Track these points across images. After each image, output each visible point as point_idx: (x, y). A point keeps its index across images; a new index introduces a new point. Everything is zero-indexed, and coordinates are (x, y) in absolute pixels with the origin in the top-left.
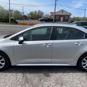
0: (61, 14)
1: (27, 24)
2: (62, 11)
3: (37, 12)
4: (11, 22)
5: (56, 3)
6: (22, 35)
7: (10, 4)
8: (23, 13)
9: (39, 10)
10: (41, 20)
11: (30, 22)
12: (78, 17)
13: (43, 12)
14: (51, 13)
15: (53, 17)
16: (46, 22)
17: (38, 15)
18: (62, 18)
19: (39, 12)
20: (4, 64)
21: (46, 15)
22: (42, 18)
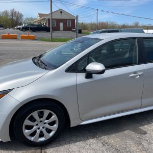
2: (61, 12)
3: (10, 13)
9: (14, 10)
10: (23, 28)
13: (21, 14)
15: (44, 22)
17: (12, 19)
18: (61, 25)
19: (13, 13)
21: (28, 19)
22: (24, 26)
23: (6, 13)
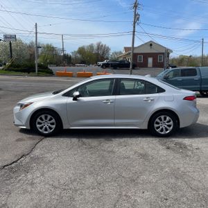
0: (148, 50)
1: (74, 75)
2: (151, 45)
3: (95, 47)
4: (38, 71)
5: (134, 30)
6: (76, 89)
7: (36, 33)
8: (63, 51)
10: (103, 64)
11: (80, 71)
12: (191, 56)
13: (108, 48)
14: (126, 49)
15: (129, 58)
16: (114, 70)
17: (98, 54)
18: (150, 60)
19: (100, 46)
20: (54, 126)
21: (116, 53)
22: (105, 62)
23: (91, 46)
